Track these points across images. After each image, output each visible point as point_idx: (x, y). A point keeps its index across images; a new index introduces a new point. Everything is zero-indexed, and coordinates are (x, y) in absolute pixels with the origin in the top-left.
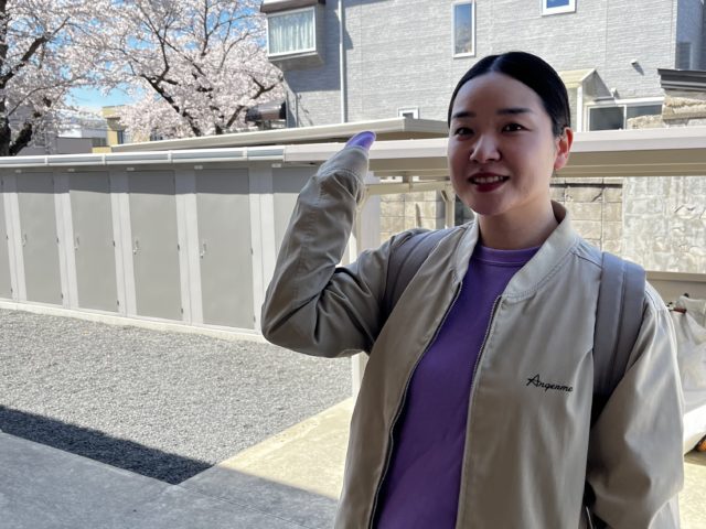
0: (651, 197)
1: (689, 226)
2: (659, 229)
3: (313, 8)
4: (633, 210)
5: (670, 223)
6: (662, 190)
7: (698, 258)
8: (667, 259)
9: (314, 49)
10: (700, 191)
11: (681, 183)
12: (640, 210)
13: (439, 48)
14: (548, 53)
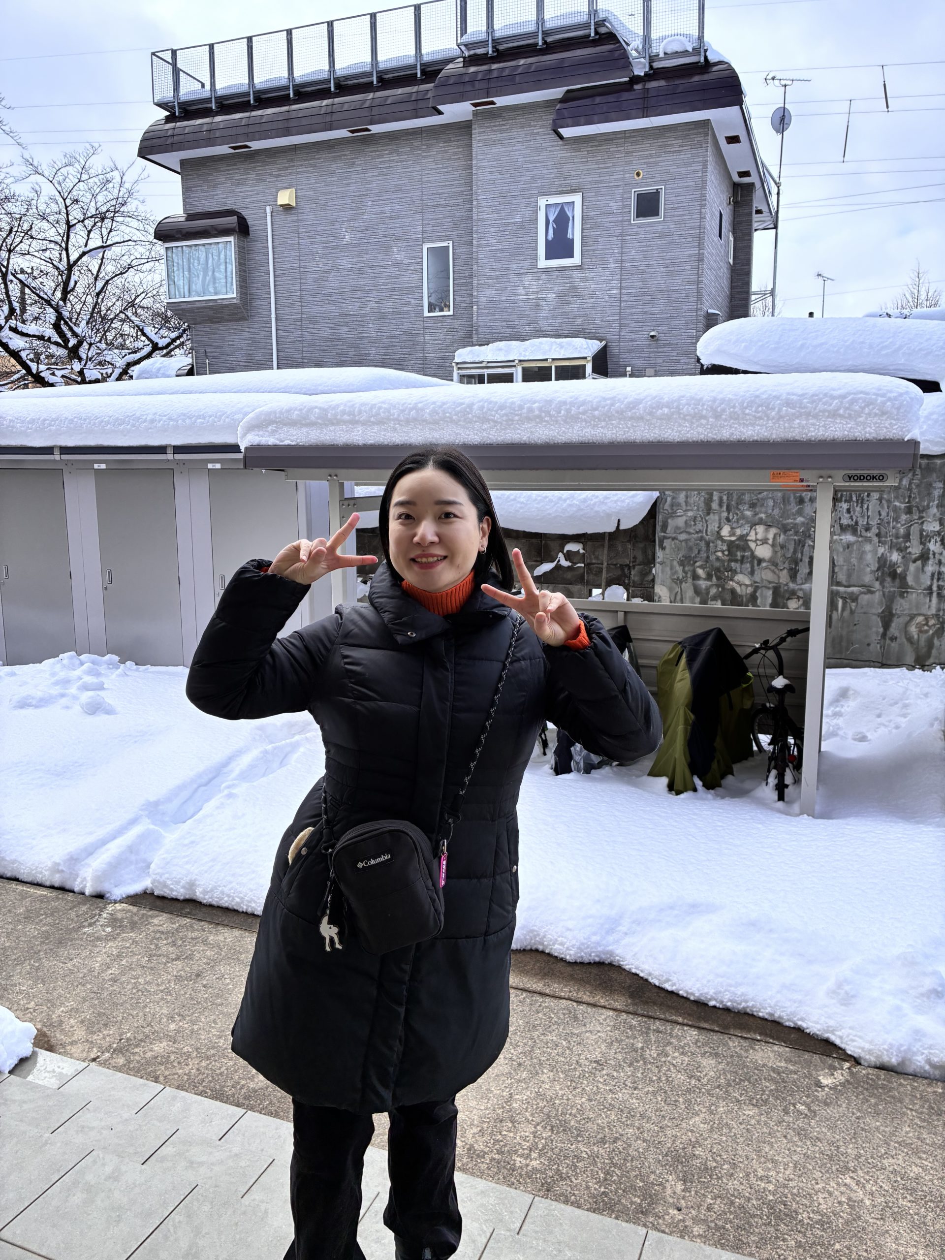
0: (690, 514)
1: (734, 549)
2: (699, 553)
3: (231, 239)
4: (669, 528)
5: (711, 545)
6: (702, 505)
7: (743, 587)
8: (708, 589)
9: (235, 296)
10: (746, 507)
11: (725, 498)
12: (677, 528)
13: (409, 304)
14: (547, 318)
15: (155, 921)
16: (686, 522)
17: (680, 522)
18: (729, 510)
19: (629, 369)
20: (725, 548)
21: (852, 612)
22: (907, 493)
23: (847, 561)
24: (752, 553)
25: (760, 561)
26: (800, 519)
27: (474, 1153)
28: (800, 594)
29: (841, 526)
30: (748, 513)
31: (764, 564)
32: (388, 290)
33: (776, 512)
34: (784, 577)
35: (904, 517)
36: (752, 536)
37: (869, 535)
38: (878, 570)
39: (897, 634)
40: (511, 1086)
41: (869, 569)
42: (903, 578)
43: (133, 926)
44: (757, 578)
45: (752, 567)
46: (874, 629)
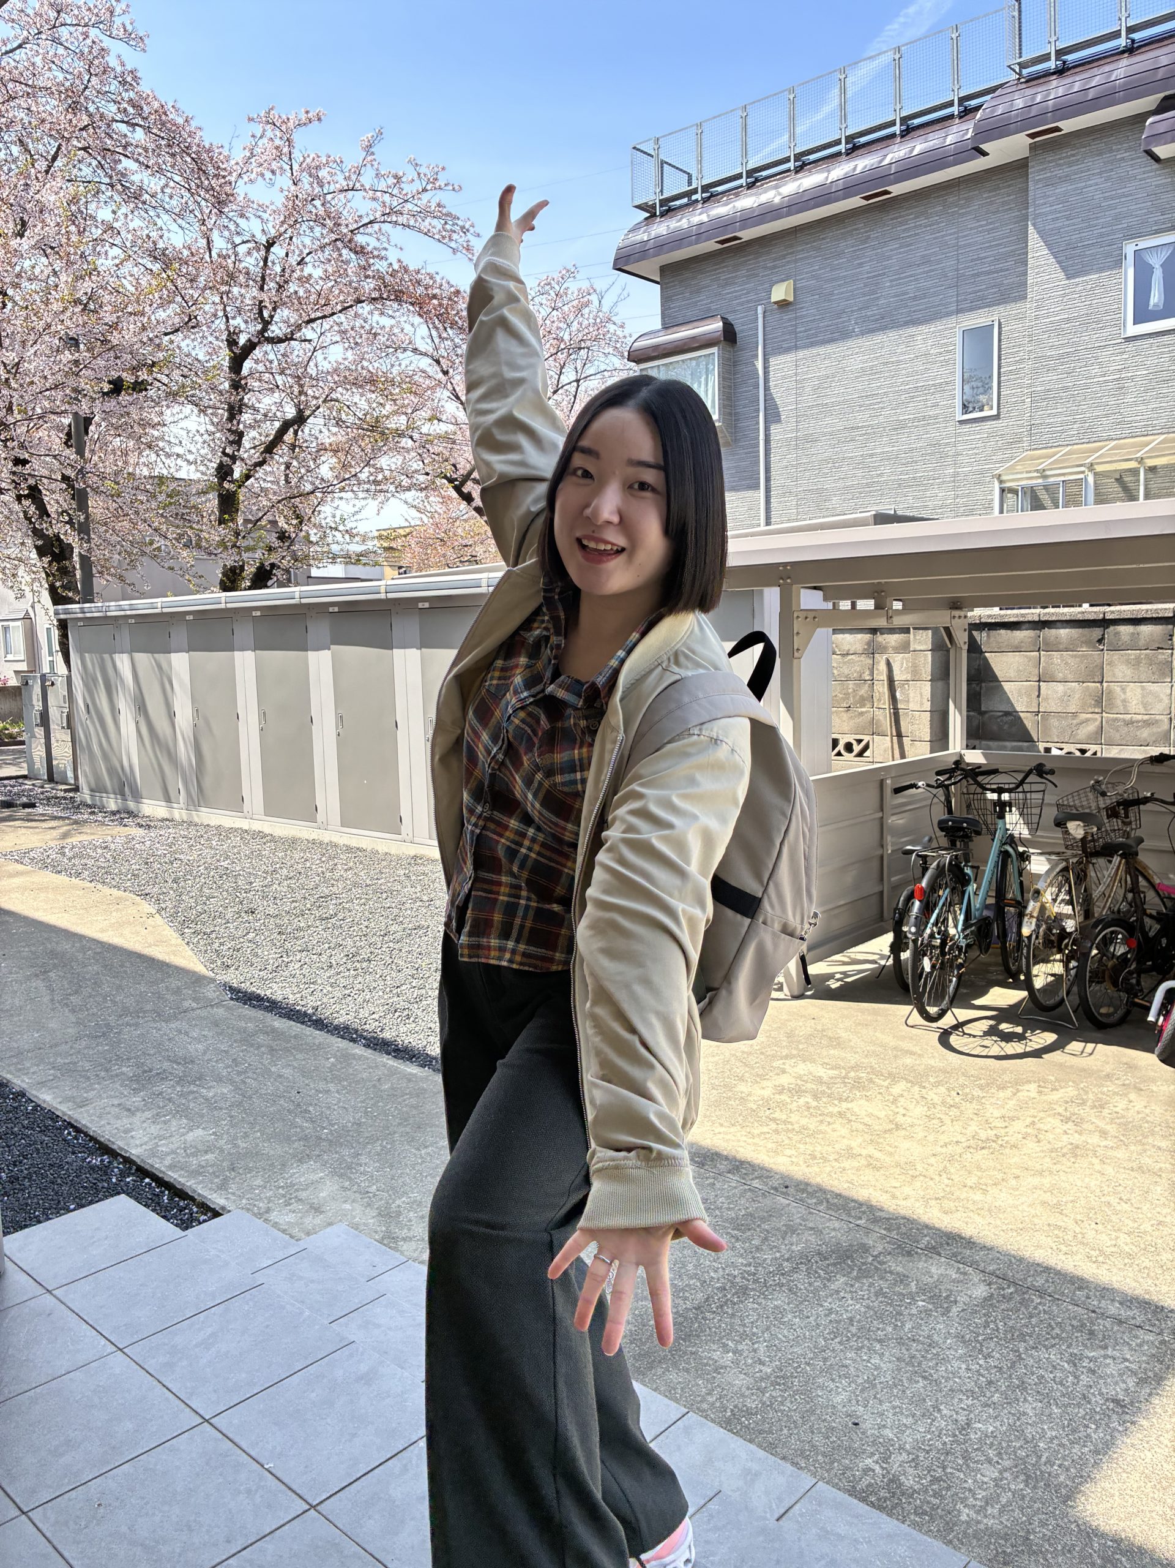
3: (715, 350)
13: (933, 406)
14: (1134, 404)
27: (898, 1488)
32: (908, 391)
40: (969, 1409)
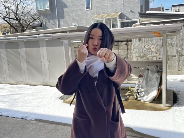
1: (148, 50)
2: (141, 51)
4: (135, 47)
5: (143, 49)
7: (150, 57)
9: (49, 8)
11: (145, 40)
13: (82, 8)
14: (110, 9)
15: (40, 123)
16: (138, 45)
17: (137, 45)
18: (146, 42)
19: (126, 17)
20: (146, 49)
21: (172, 61)
22: (182, 36)
23: (170, 50)
24: (151, 50)
25: (153, 52)
26: (160, 43)
28: (161, 58)
29: (169, 44)
30: (150, 42)
31: (154, 52)
32: (78, 5)
33: (156, 42)
34: (158, 54)
35: (181, 41)
36: (151, 47)
37: (174, 45)
38: (176, 52)
39: (181, 64)
41: (174, 52)
42: (182, 53)
43: (36, 124)
44: (153, 55)
45: (152, 53)
46: (176, 64)
